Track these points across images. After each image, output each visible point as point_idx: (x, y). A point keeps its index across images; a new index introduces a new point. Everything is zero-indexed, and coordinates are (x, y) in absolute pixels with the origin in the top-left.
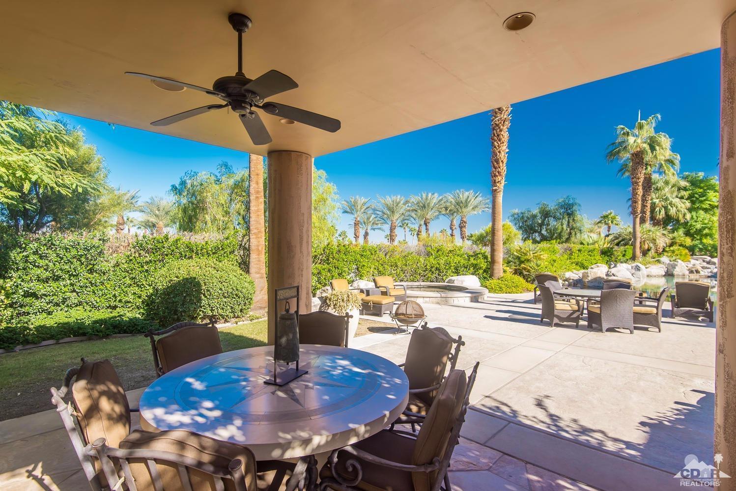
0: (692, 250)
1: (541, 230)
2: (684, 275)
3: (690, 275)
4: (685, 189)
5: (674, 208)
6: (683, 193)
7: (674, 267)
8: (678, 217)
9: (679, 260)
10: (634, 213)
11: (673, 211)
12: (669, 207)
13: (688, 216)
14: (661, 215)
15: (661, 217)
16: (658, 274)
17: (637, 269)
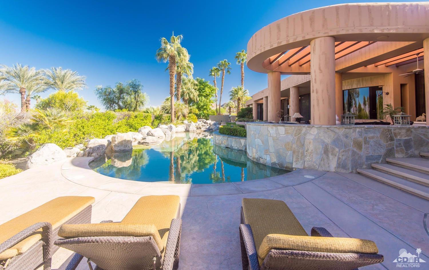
0: (198, 116)
1: (118, 102)
2: (194, 131)
3: (197, 130)
4: (197, 85)
5: (192, 94)
6: (196, 87)
7: (189, 126)
8: (194, 99)
9: (192, 122)
10: (171, 93)
11: (192, 96)
12: (190, 93)
13: (198, 99)
14: (187, 97)
15: (187, 98)
16: (181, 131)
17: (171, 128)
